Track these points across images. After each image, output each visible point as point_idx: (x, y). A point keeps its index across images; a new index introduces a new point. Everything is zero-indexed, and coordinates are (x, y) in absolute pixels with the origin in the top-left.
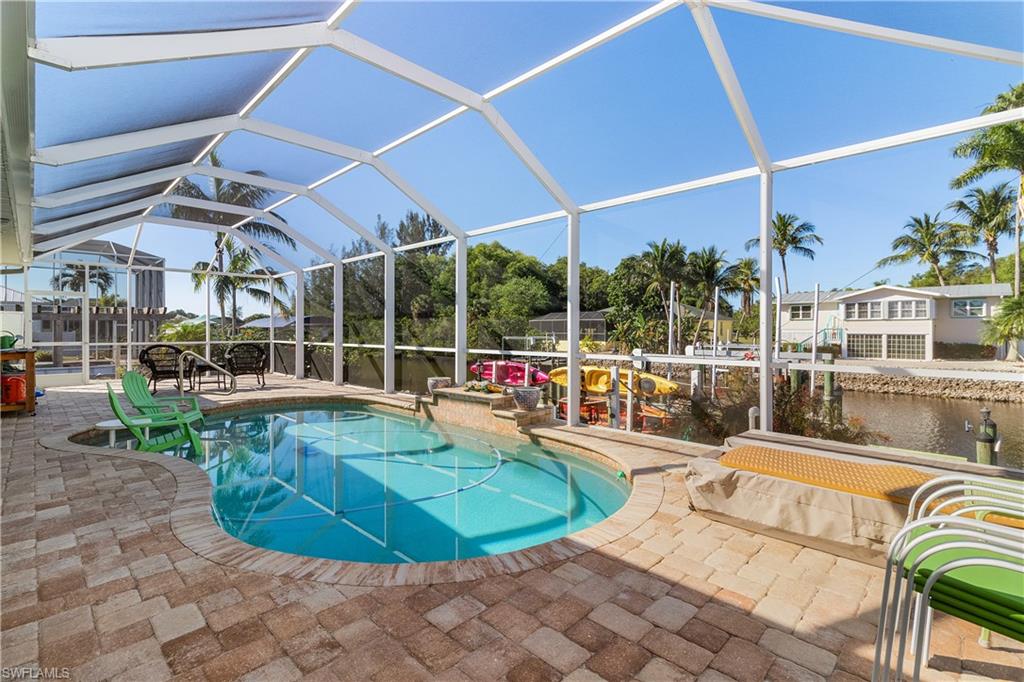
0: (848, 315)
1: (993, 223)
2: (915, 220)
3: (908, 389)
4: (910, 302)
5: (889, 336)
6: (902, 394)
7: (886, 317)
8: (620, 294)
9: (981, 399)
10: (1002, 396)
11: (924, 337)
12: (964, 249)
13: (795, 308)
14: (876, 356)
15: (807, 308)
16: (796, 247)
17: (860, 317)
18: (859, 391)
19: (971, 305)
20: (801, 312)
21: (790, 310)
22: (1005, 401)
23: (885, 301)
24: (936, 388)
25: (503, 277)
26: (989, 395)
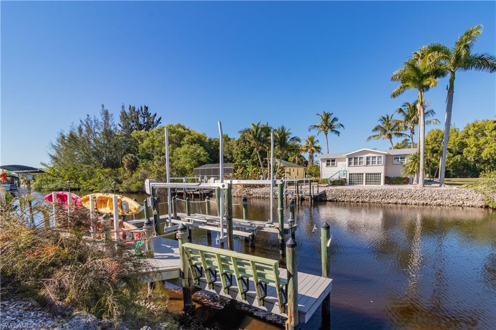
0: (350, 164)
1: (412, 120)
2: (383, 118)
3: (367, 200)
4: (375, 157)
5: (366, 174)
6: (365, 202)
7: (365, 165)
8: (239, 153)
9: (396, 203)
10: (405, 201)
11: (380, 174)
12: (402, 132)
13: (328, 161)
14: (361, 184)
15: (333, 161)
16: (332, 130)
17: (354, 164)
18: (347, 201)
19: (401, 158)
20: (331, 163)
21: (326, 162)
22: (406, 204)
23: (365, 156)
24: (379, 199)
25: (181, 143)
26: (400, 201)
